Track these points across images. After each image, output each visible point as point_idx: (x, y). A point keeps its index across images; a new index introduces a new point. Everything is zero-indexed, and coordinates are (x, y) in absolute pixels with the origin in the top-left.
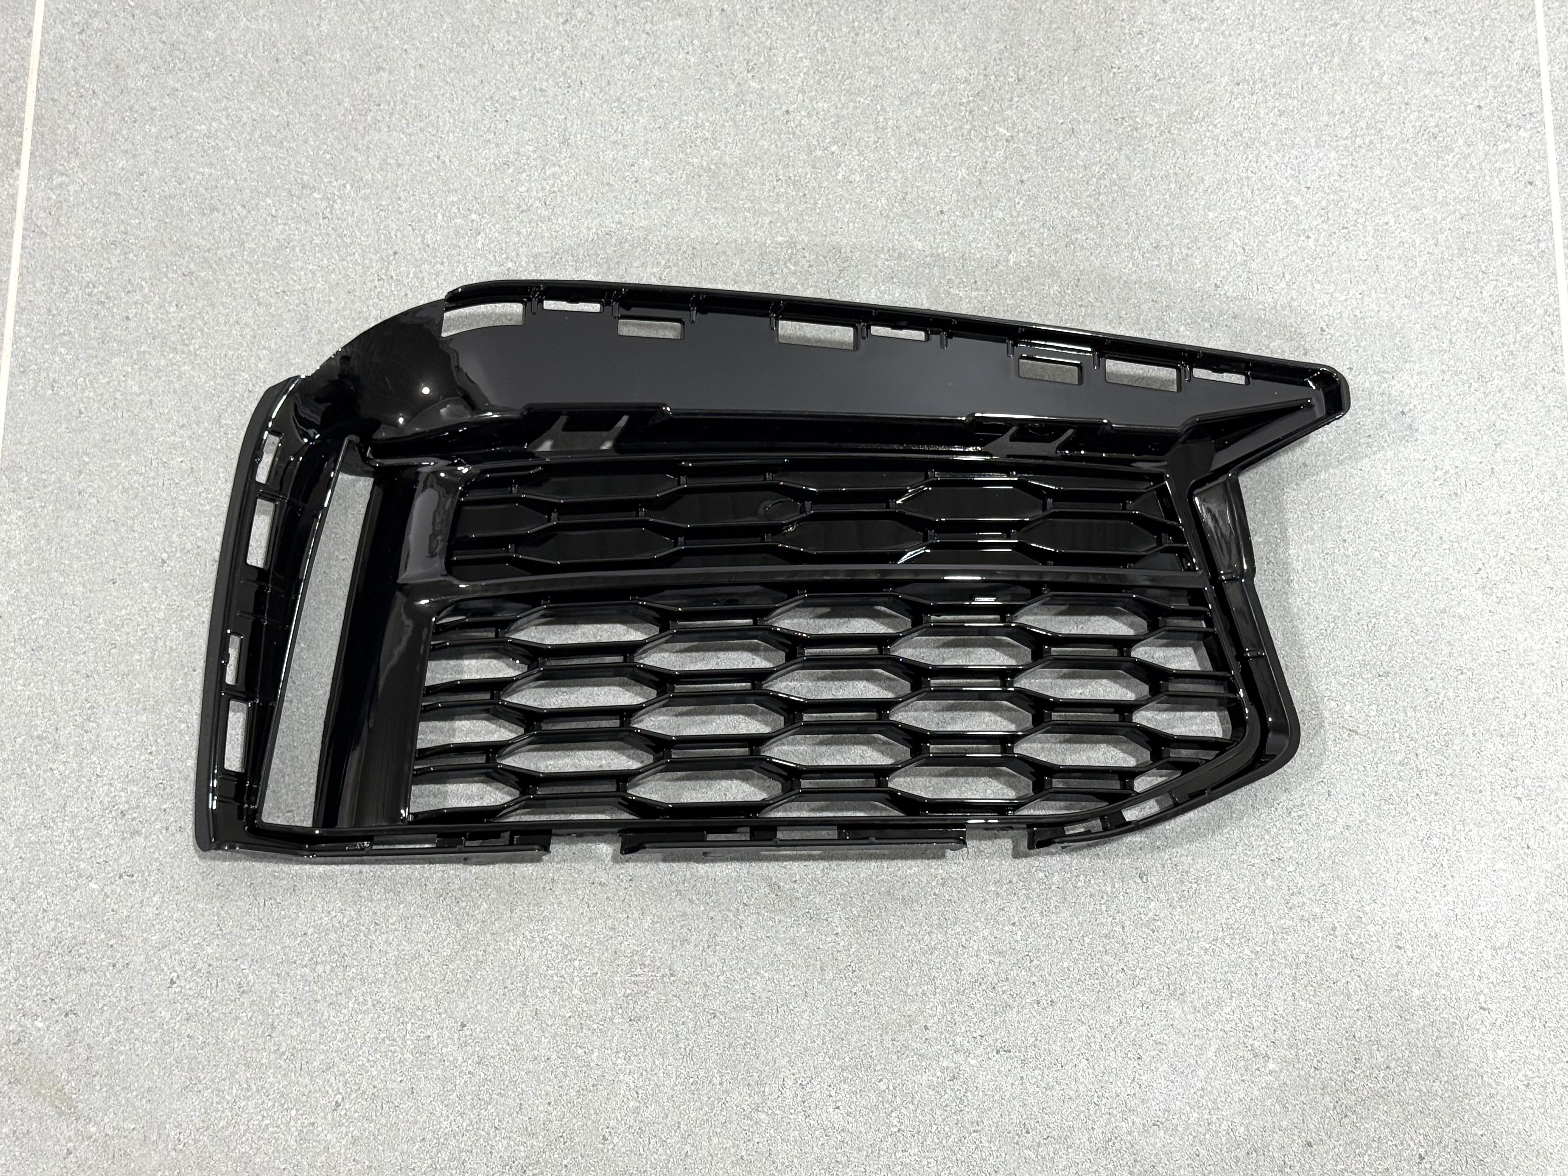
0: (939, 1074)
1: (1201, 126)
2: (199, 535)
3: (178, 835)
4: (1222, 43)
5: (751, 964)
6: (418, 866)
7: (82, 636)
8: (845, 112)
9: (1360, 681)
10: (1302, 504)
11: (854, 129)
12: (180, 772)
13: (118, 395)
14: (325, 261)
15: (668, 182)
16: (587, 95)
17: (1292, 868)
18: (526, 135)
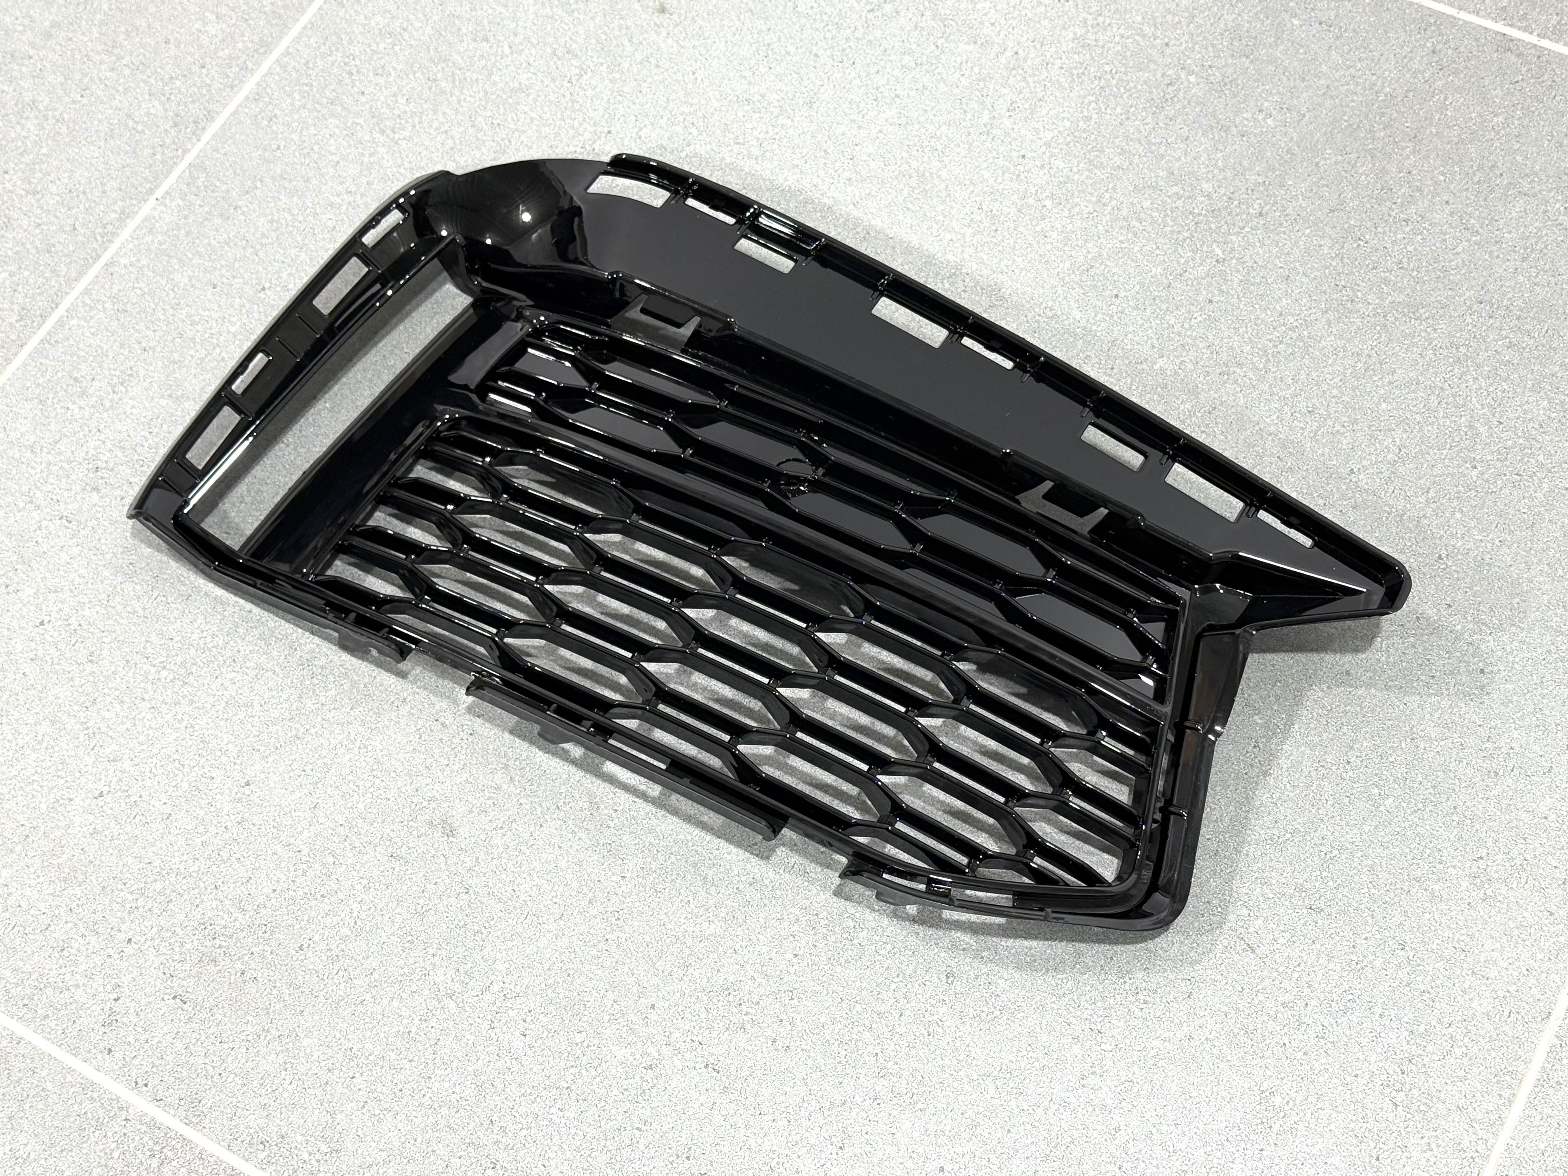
1: (1421, 324)
4: (1486, 260)
6: (300, 631)
7: (162, 317)
8: (1076, 177)
9: (1287, 903)
10: (1324, 707)
11: (1076, 193)
13: (316, 148)
15: (880, 171)
18: (780, 85)
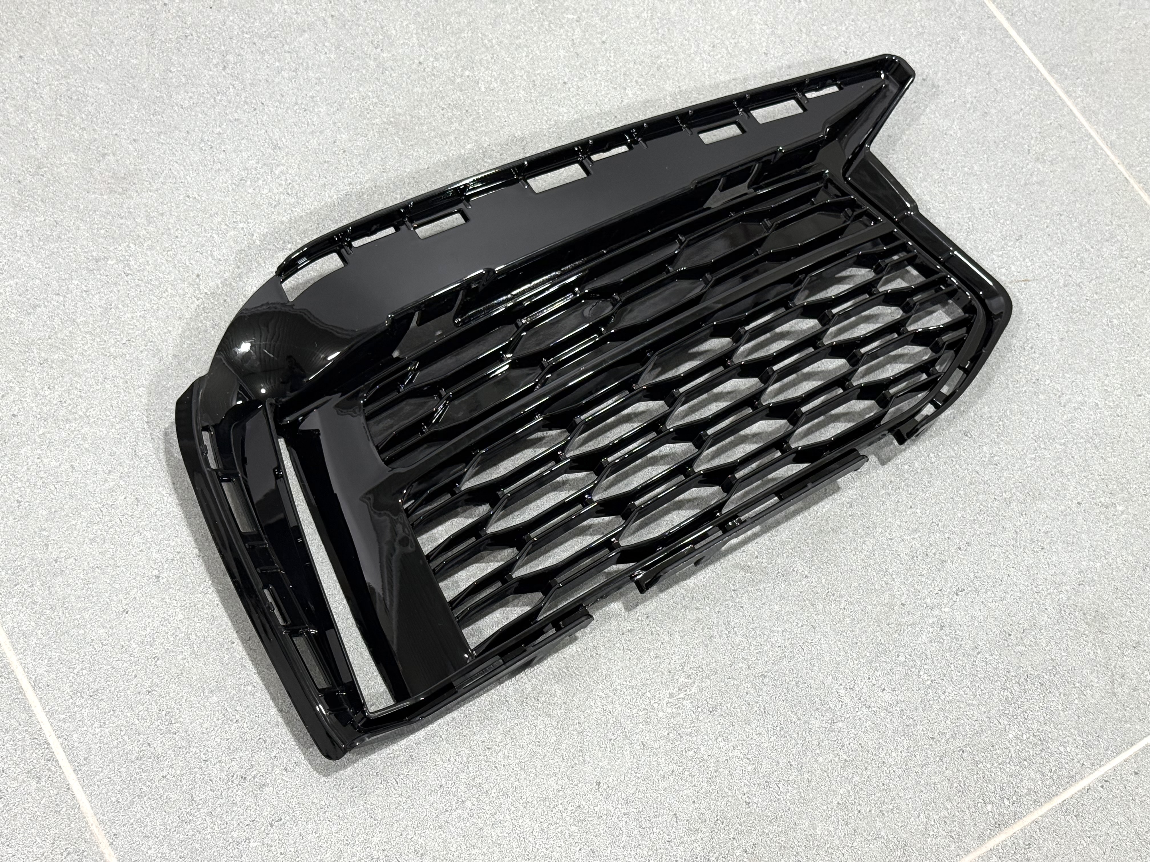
0: (931, 630)
2: (173, 544)
3: (297, 769)
5: (765, 628)
8: (459, 47)
9: (1009, 248)
11: (472, 55)
12: (269, 723)
14: (148, 305)
15: (367, 142)
16: (272, 110)
17: (1048, 382)
18: (245, 154)
